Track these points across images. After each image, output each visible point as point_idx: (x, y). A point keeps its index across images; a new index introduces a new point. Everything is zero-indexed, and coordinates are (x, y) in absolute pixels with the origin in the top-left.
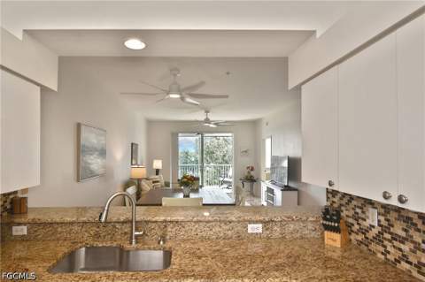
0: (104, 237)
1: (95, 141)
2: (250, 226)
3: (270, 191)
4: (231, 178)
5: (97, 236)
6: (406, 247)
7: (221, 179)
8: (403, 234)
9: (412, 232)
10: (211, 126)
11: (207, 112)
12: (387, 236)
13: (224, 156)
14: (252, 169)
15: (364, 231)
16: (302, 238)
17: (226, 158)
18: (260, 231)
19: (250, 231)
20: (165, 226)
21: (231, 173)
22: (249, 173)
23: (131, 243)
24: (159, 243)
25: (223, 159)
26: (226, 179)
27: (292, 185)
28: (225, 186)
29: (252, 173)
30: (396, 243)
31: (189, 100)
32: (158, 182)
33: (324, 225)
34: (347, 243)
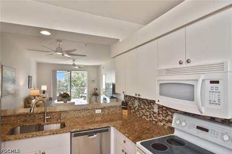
0: (29, 121)
1: (10, 75)
2: (96, 111)
3: (105, 99)
4: (86, 94)
5: (25, 121)
6: (144, 111)
7: (81, 95)
8: (143, 107)
9: (145, 106)
10: (76, 68)
11: (74, 61)
12: (140, 109)
13: (82, 83)
14: (97, 89)
15: (134, 108)
16: (115, 113)
17: (83, 84)
18: (100, 112)
19: (96, 112)
20: (60, 114)
21: (86, 91)
22: (95, 91)
23: (44, 122)
24: (58, 120)
25: (81, 85)
26: (83, 95)
27: (114, 96)
28: (83, 98)
30: (142, 110)
31: (66, 55)
32: (45, 97)
33: (122, 107)
34: (129, 113)
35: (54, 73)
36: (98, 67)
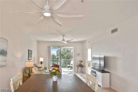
3: (94, 72)
13: (67, 56)
14: (82, 62)
21: (72, 63)
22: (80, 63)
25: (67, 58)
26: (70, 66)
28: (70, 68)
29: (82, 63)
32: (41, 67)
35: (49, 48)
36: (83, 42)
